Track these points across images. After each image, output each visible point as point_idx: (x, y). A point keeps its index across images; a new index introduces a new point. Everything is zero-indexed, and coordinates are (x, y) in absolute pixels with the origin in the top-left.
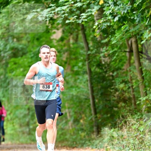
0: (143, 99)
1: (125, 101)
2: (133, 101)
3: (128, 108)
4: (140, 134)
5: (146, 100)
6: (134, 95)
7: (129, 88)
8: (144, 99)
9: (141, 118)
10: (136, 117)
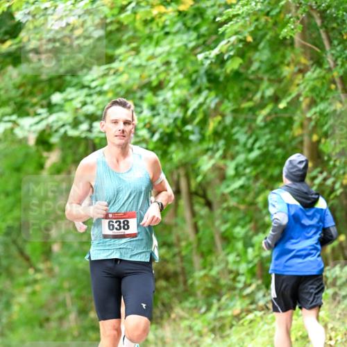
0: (199, 274)
1: (167, 277)
2: (181, 278)
3: (173, 290)
4: (193, 335)
5: (206, 275)
6: (183, 269)
7: (174, 255)
8: (202, 273)
9: (196, 308)
10: (187, 304)
